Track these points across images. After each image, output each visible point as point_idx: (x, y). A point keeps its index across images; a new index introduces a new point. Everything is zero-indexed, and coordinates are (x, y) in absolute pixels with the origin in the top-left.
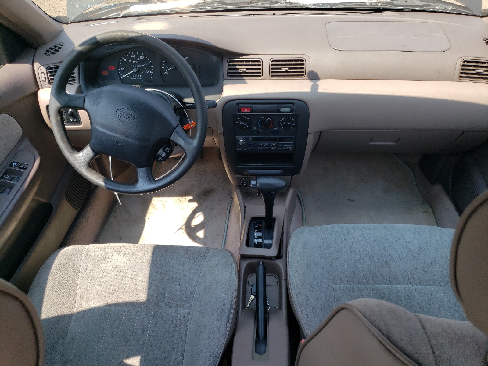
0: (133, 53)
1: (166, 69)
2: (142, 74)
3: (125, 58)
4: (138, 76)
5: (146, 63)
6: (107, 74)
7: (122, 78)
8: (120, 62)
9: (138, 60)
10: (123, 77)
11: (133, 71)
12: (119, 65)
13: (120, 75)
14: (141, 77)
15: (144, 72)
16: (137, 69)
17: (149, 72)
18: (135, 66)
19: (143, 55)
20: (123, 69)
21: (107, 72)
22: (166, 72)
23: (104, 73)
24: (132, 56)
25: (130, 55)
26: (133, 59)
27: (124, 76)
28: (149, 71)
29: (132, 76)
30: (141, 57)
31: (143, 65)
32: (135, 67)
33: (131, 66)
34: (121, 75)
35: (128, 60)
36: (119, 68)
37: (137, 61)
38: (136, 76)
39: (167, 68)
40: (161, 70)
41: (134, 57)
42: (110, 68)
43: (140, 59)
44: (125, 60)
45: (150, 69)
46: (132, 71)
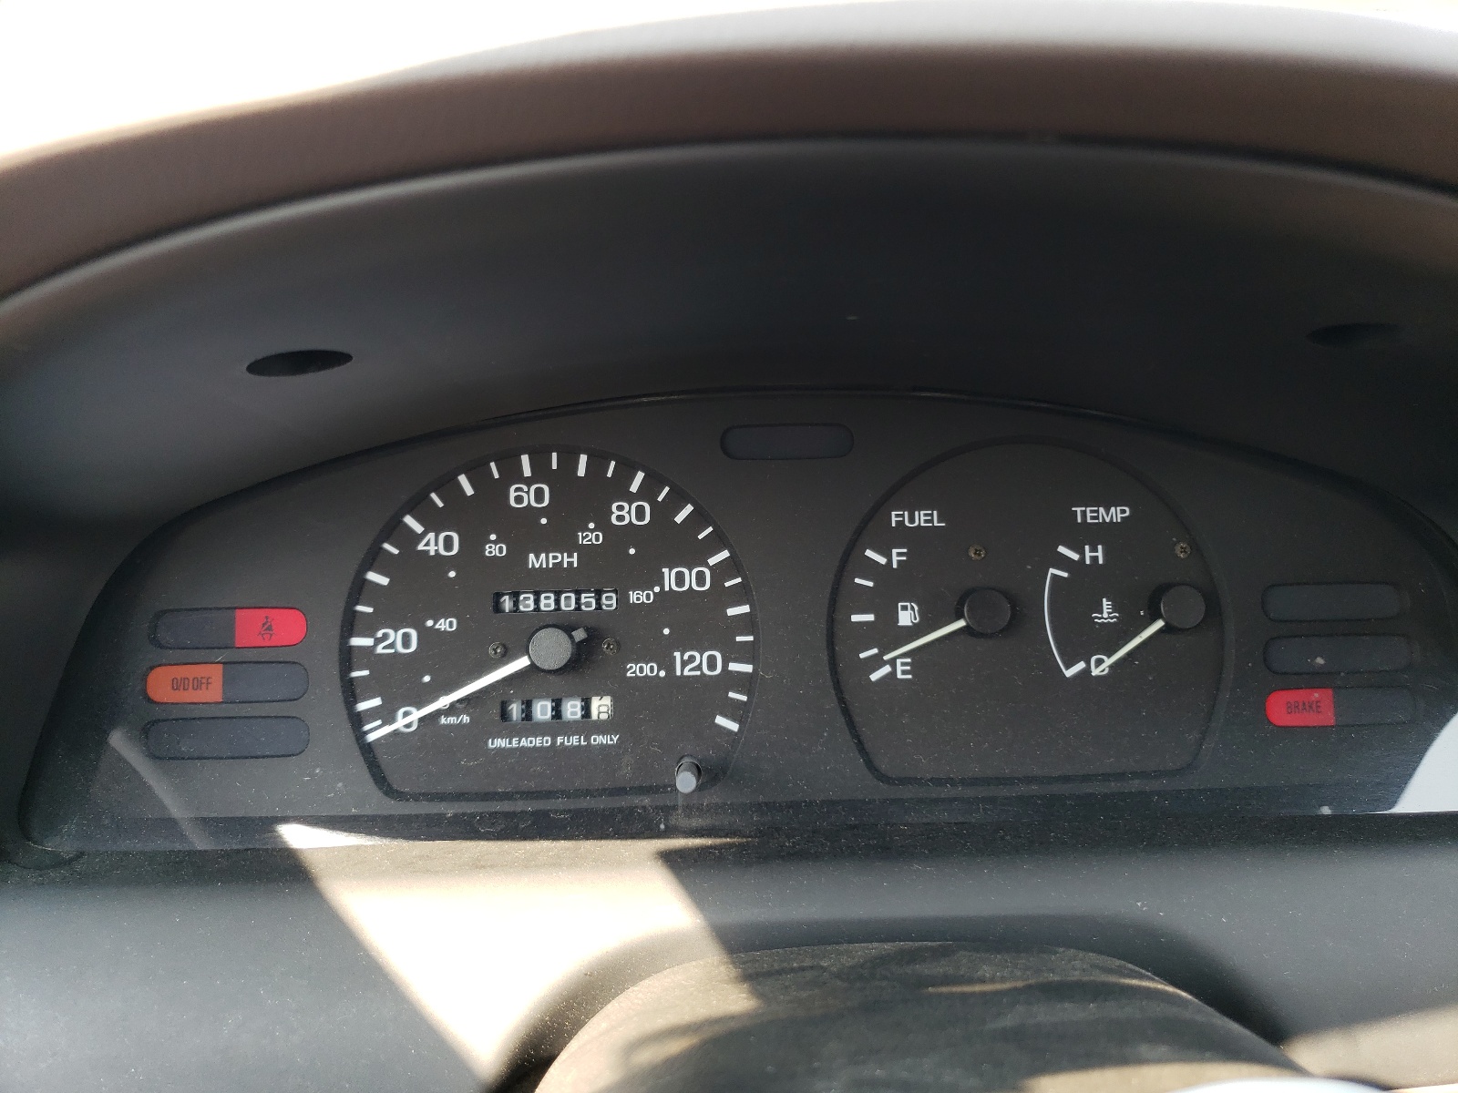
0: (527, 472)
1: (890, 635)
2: (625, 693)
3: (434, 522)
4: (572, 709)
5: (669, 577)
6: (214, 693)
7: (376, 732)
8: (374, 558)
9: (591, 537)
10: (400, 723)
11: (523, 662)
12: (360, 588)
13: (363, 706)
14: (601, 727)
15: (648, 669)
16: (580, 635)
17: (695, 663)
18: (547, 602)
19: (647, 492)
20: (397, 641)
21: (215, 673)
22: (893, 662)
23: (177, 685)
24: (523, 496)
25: (492, 493)
26: (524, 532)
27: (408, 718)
28: (701, 658)
29: (505, 715)
30: (624, 514)
31: (635, 597)
32: (541, 621)
33: (498, 608)
34: (376, 702)
35: (472, 544)
36: (351, 624)
37: (570, 546)
38: (543, 710)
39: (906, 618)
40: (836, 638)
41: (542, 512)
42: (249, 628)
43: (604, 525)
44: (432, 544)
45: (719, 636)
46: (507, 656)
